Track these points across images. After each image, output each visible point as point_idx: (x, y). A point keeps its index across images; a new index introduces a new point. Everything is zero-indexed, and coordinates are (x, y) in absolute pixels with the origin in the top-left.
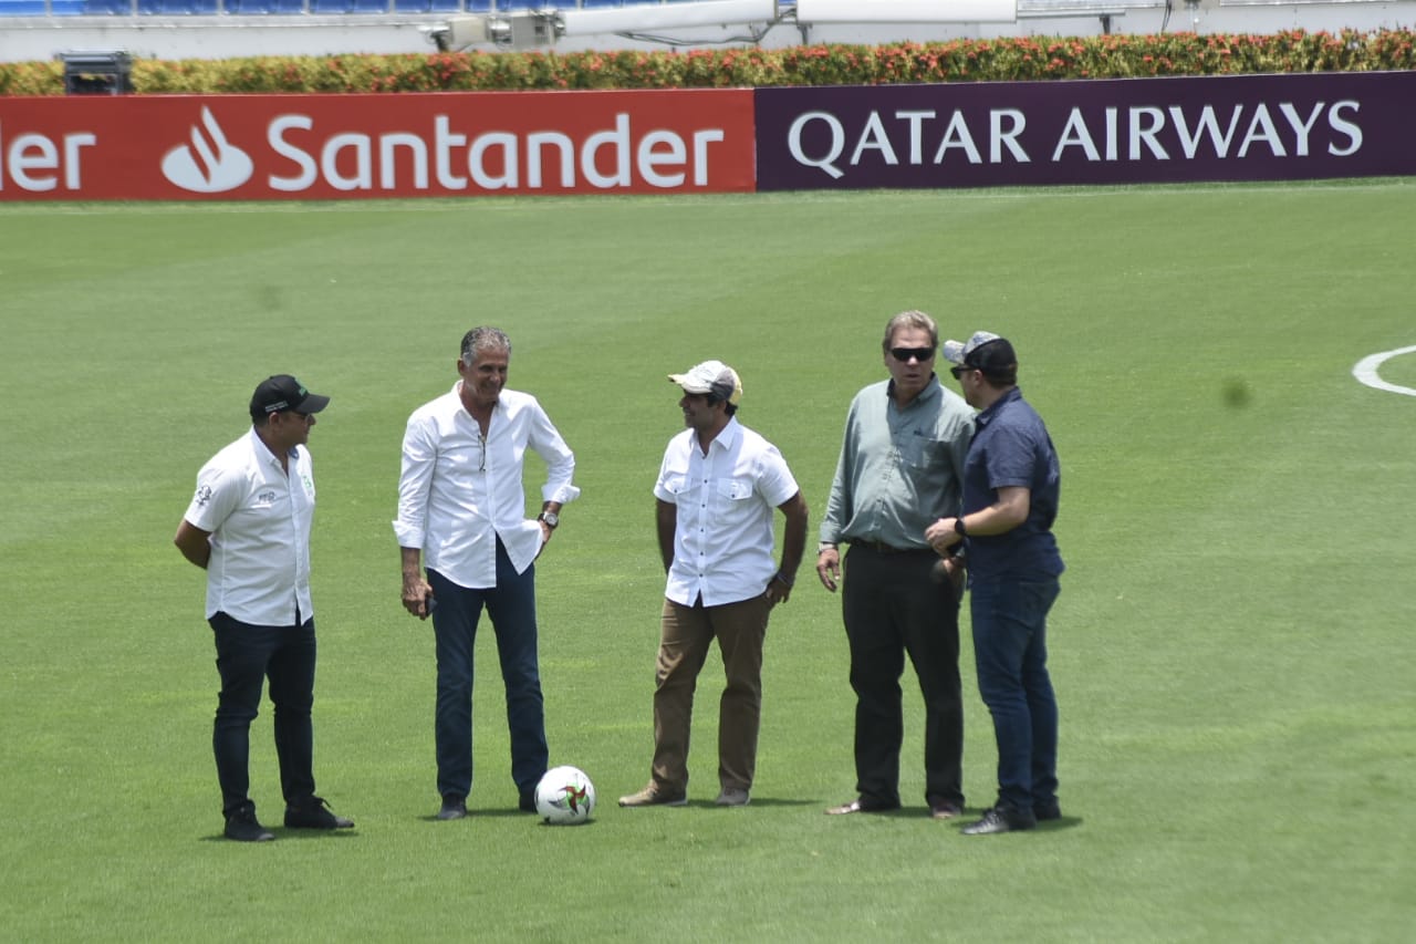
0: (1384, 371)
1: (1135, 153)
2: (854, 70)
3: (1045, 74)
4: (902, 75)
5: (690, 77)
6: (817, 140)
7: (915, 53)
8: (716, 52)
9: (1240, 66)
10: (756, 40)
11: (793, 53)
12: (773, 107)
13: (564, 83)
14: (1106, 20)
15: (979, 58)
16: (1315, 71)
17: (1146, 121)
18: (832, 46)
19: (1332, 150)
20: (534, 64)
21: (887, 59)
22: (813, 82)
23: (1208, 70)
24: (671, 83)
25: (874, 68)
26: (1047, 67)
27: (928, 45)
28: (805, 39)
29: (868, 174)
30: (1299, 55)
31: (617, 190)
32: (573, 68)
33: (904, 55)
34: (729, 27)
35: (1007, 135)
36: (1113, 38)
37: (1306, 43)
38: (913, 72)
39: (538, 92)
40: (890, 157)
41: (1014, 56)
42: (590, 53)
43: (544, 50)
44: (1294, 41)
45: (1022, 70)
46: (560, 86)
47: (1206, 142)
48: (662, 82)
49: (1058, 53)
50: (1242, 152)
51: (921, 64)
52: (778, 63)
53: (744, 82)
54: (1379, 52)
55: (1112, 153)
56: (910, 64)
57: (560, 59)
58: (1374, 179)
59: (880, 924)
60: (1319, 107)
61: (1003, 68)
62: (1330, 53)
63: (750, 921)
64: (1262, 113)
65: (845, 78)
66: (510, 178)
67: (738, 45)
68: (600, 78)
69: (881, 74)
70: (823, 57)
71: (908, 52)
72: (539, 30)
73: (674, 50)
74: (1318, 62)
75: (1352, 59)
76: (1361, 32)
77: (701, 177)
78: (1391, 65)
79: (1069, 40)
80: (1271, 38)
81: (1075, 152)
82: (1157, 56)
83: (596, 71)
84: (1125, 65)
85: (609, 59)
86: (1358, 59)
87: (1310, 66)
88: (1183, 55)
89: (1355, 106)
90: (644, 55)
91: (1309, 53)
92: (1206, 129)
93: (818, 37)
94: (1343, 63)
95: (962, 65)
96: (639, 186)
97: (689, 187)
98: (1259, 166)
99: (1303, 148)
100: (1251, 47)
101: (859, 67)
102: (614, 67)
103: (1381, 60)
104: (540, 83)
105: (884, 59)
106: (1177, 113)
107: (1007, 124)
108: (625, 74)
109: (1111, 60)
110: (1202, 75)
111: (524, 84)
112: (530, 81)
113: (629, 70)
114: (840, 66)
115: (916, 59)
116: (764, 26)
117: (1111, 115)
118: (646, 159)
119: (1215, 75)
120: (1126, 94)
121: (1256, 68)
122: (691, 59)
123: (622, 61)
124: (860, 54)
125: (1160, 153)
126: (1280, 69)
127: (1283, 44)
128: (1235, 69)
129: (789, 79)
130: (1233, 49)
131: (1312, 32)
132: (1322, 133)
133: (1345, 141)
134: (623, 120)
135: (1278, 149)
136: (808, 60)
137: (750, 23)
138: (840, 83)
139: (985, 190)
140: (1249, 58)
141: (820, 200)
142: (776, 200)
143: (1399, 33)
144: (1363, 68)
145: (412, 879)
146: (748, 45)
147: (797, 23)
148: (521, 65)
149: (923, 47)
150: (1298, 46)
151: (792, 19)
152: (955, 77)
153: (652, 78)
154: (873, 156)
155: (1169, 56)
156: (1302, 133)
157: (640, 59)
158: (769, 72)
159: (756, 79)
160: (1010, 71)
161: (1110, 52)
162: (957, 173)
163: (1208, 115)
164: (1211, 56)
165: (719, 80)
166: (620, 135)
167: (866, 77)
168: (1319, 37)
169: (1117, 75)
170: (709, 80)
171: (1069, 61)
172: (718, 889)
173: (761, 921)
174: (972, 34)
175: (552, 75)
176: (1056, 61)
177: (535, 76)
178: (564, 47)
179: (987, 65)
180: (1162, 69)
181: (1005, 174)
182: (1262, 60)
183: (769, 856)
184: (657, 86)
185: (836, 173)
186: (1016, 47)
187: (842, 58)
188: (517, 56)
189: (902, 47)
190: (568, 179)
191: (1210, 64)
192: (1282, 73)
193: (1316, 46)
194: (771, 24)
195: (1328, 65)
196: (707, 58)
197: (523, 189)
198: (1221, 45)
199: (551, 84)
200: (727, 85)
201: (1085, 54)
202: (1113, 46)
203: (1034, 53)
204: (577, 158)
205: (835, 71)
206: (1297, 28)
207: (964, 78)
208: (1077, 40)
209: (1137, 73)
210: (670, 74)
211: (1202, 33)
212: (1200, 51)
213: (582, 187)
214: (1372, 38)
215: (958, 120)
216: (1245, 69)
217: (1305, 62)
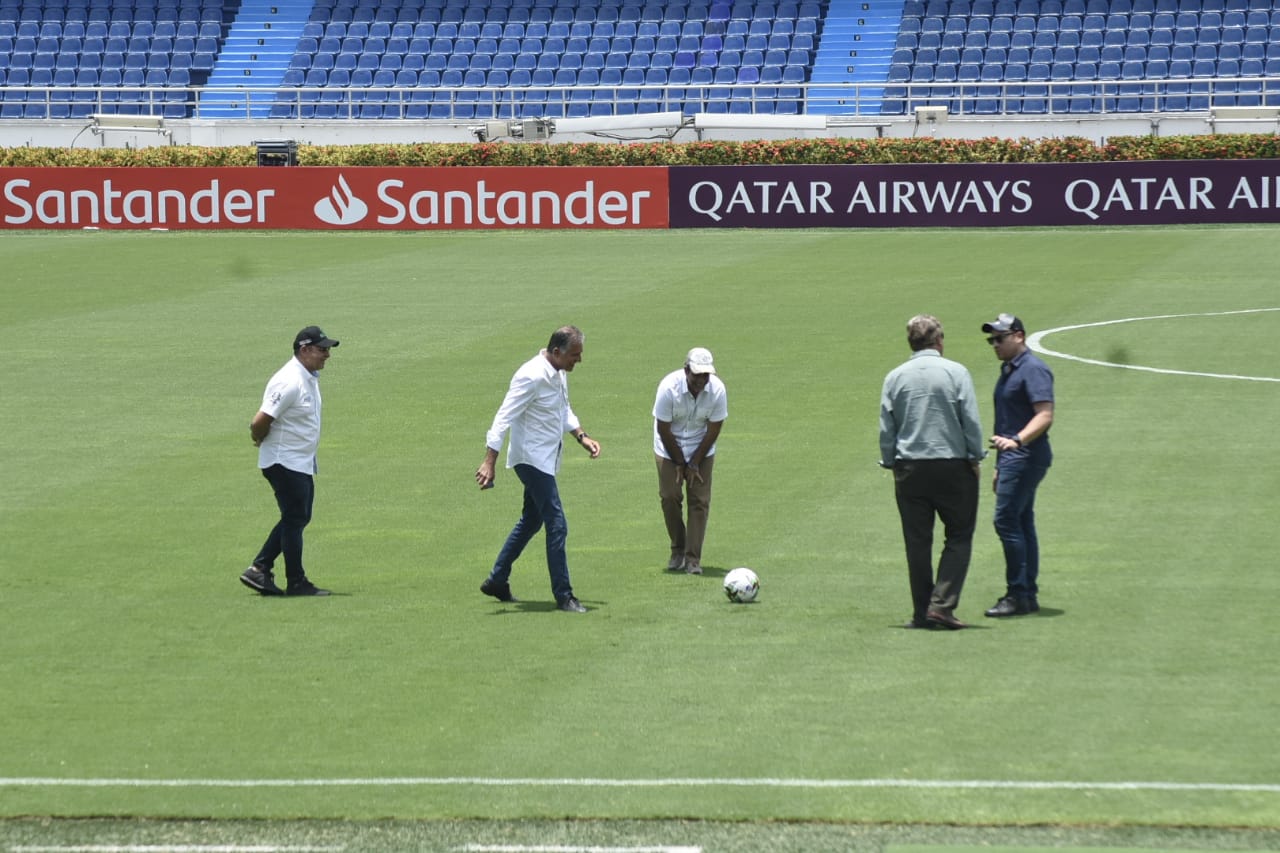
0: (1043, 342)
1: (896, 209)
2: (729, 156)
3: (843, 161)
4: (757, 160)
5: (630, 159)
6: (706, 197)
7: (765, 147)
8: (646, 144)
9: (959, 158)
10: (670, 138)
11: (693, 146)
12: (680, 178)
13: (554, 161)
14: (880, 129)
15: (804, 150)
16: (1004, 162)
17: (904, 190)
18: (716, 142)
19: (1014, 209)
20: (536, 150)
21: (748, 151)
22: (704, 163)
23: (941, 161)
24: (619, 163)
25: (741, 156)
26: (845, 157)
27: (774, 142)
28: (700, 139)
29: (736, 219)
30: (994, 152)
31: (585, 226)
32: (559, 153)
33: (759, 147)
34: (654, 130)
35: (820, 197)
36: (884, 140)
37: (999, 145)
38: (764, 159)
39: (538, 166)
40: (750, 209)
41: (825, 150)
42: (570, 144)
43: (543, 142)
44: (992, 143)
45: (829, 158)
46: (553, 164)
47: (939, 203)
48: (613, 161)
49: (851, 148)
50: (961, 210)
51: (769, 154)
52: (683, 151)
53: (663, 164)
54: (1042, 151)
55: (883, 209)
56: (762, 152)
57: (552, 147)
58: (1039, 227)
59: (738, 670)
60: (1006, 184)
61: (818, 156)
62: (1013, 151)
63: (660, 667)
64: (972, 186)
65: (723, 161)
66: (522, 219)
67: (660, 140)
68: (576, 159)
69: (745, 160)
70: (710, 148)
71: (762, 146)
72: (540, 130)
73: (621, 143)
74: (1006, 157)
75: (1026, 156)
76: (1031, 139)
77: (636, 219)
78: (1049, 160)
79: (857, 141)
80: (978, 142)
81: (861, 208)
82: (910, 151)
83: (574, 154)
84: (891, 156)
85: (582, 148)
86: (1029, 156)
87: (1001, 159)
88: (926, 151)
89: (1028, 183)
90: (602, 146)
91: (1001, 151)
92: (939, 196)
93: (707, 136)
94: (1020, 159)
95: (794, 154)
96: (599, 224)
97: (629, 225)
98: (970, 218)
99: (996, 208)
100: (966, 148)
101: (732, 154)
102: (585, 153)
103: (1043, 157)
104: (541, 162)
105: (747, 150)
106: (922, 185)
107: (820, 190)
108: (592, 157)
109: (883, 153)
110: (937, 163)
111: (530, 163)
112: (534, 160)
113: (593, 154)
114: (720, 154)
115: (766, 150)
116: (675, 130)
117: (883, 186)
118: (603, 208)
119: (945, 163)
120: (891, 173)
121: (969, 159)
122: (631, 150)
123: (589, 149)
124: (733, 147)
125: (911, 209)
126: (984, 160)
127: (985, 146)
128: (957, 159)
129: (690, 161)
130: (955, 146)
131: (1002, 138)
132: (1008, 199)
133: (1021, 204)
134: (590, 185)
135: (982, 208)
136: (701, 150)
137: (667, 128)
138: (720, 164)
139: (807, 229)
140: (965, 153)
141: (707, 234)
142: (682, 234)
143: (1053, 140)
144: (1032, 161)
145: (458, 639)
146: (665, 140)
147: (694, 127)
148: (529, 151)
149: (770, 143)
150: (994, 147)
151: (692, 125)
152: (790, 162)
153: (607, 160)
154: (740, 208)
155: (917, 151)
156: (996, 198)
157: (600, 148)
158: (678, 157)
159: (670, 161)
160: (823, 158)
161: (883, 148)
162: (790, 219)
163: (940, 187)
164: (942, 152)
165: (648, 161)
166: (588, 193)
167: (735, 161)
168: (1007, 142)
169: (887, 162)
170: (641, 161)
171: (858, 153)
172: (641, 647)
173: (667, 668)
174: (800, 137)
175: (547, 157)
176: (850, 153)
177: (537, 157)
178: (555, 141)
179: (809, 155)
180: (913, 159)
181: (818, 220)
182: (973, 154)
183: (672, 629)
184: (610, 164)
185: (717, 218)
186: (826, 144)
187: (721, 149)
188: (527, 145)
189: (757, 143)
190: (556, 220)
191: (942, 156)
192: (985, 163)
193: (1004, 148)
194: (680, 128)
195: (1011, 159)
196: (641, 148)
197: (529, 225)
198: (949, 146)
199: (546, 162)
200: (652, 164)
201: (867, 149)
202: (884, 145)
203: (837, 148)
204: (561, 207)
205: (718, 157)
206: (994, 136)
207: (795, 162)
208: (863, 141)
209: (898, 161)
210: (618, 157)
211: (937, 138)
212: (936, 149)
213: (565, 224)
214: (1038, 143)
215: (791, 188)
216: (962, 160)
217: (998, 156)
